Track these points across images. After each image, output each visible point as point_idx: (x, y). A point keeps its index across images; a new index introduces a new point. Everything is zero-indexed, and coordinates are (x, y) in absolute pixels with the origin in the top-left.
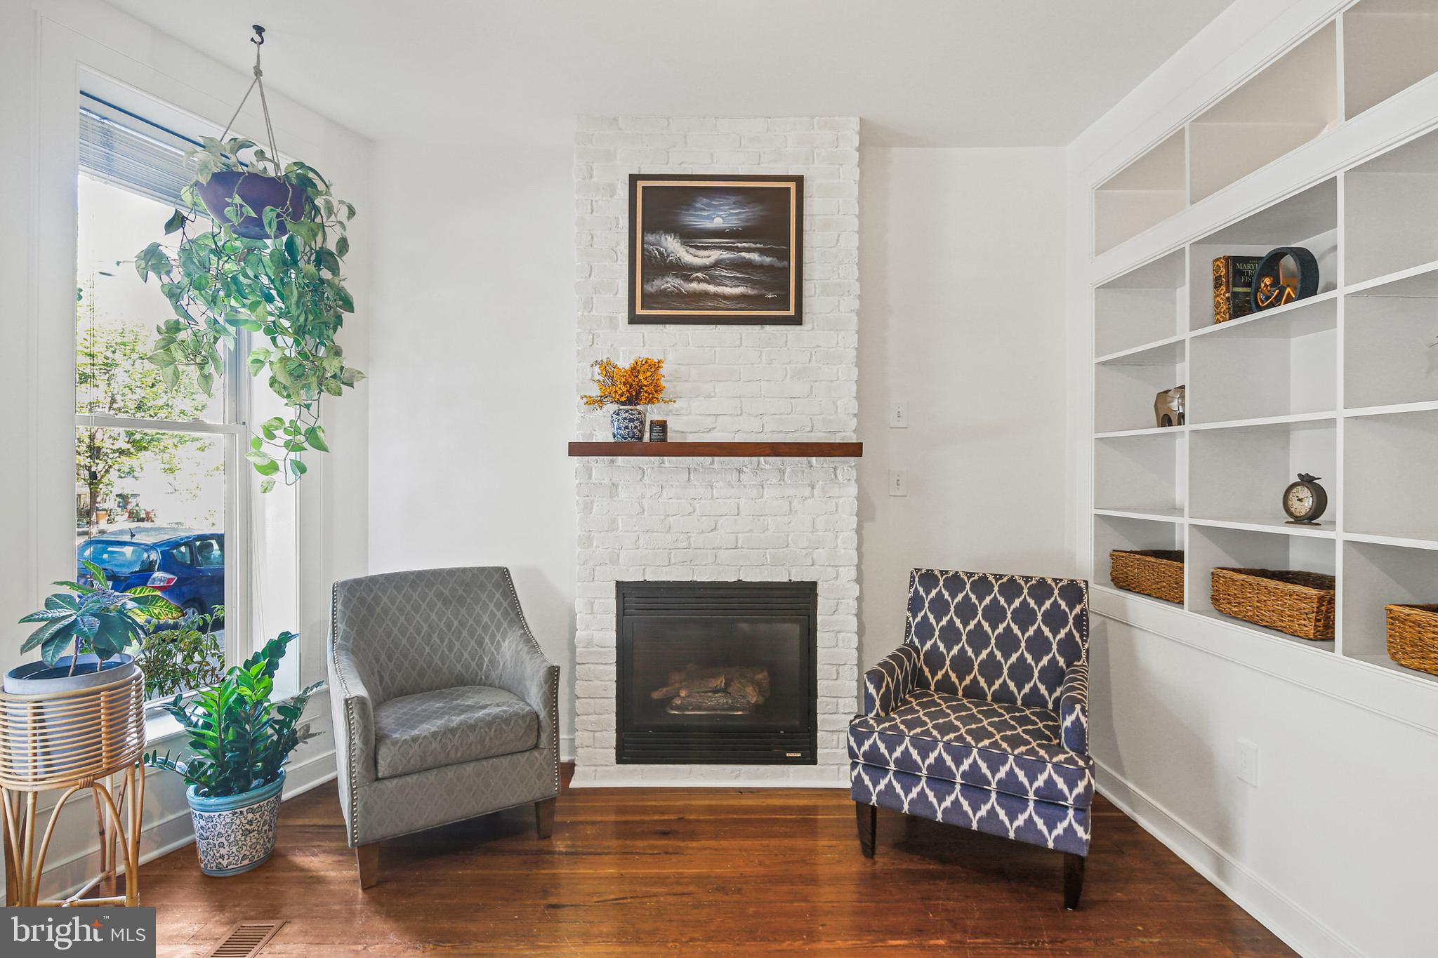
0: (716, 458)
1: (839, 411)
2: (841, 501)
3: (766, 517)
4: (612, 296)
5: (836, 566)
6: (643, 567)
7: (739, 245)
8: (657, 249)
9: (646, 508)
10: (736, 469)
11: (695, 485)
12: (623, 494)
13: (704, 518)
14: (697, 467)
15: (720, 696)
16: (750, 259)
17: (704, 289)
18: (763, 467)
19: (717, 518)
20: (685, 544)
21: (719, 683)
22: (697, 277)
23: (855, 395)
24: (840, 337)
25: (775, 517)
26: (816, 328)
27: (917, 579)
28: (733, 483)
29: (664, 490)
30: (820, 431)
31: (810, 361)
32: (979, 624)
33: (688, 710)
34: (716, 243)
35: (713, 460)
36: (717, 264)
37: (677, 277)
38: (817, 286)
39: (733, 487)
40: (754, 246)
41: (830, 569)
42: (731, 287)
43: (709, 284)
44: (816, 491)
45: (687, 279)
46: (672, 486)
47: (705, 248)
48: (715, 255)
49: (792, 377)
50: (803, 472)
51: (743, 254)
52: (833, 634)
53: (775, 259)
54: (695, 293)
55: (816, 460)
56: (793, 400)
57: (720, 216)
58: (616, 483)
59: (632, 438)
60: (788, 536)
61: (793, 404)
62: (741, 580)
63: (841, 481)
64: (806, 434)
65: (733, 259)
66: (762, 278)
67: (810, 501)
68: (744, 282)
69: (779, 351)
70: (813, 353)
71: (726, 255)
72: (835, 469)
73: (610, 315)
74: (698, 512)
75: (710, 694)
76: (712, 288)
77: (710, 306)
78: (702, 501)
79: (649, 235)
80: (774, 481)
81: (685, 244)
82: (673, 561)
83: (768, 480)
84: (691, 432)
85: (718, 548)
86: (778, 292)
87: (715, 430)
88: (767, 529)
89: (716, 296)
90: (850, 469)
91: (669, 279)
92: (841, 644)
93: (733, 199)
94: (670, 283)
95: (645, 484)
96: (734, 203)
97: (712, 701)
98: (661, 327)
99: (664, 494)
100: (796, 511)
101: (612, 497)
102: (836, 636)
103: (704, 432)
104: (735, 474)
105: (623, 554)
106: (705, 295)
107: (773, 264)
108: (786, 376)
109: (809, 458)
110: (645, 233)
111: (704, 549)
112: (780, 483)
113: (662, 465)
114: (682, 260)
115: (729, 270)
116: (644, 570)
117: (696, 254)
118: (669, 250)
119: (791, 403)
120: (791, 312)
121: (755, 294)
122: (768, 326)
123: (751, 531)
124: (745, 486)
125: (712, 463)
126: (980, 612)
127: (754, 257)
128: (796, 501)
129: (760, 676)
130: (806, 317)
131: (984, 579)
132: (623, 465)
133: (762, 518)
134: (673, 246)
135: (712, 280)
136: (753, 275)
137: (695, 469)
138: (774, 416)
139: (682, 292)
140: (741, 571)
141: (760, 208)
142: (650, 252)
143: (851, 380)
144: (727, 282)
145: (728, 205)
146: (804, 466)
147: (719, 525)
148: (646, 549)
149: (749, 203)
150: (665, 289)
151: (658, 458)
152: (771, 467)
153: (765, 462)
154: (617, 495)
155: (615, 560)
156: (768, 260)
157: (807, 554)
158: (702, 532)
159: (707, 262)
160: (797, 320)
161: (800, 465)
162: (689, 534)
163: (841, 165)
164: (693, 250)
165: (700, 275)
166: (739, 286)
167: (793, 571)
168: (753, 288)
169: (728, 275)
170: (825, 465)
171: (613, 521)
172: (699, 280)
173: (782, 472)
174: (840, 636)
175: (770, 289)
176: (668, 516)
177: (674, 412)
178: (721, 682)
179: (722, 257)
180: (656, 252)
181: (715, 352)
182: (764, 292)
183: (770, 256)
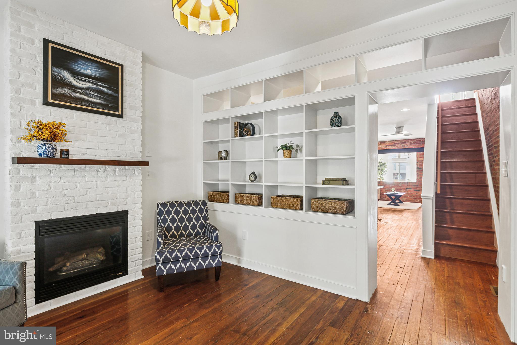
0: (87, 166)
1: (136, 150)
2: (136, 181)
3: (109, 188)
4: (32, 90)
5: (135, 204)
6: (50, 213)
7: (98, 83)
8: (59, 75)
9: (52, 187)
10: (96, 170)
11: (77, 177)
12: (38, 181)
13: (82, 190)
14: (78, 169)
15: (85, 262)
16: (103, 90)
17: (83, 97)
18: (107, 169)
19: (87, 189)
20: (73, 201)
21: (83, 256)
22: (79, 91)
23: (141, 145)
24: (136, 125)
25: (112, 188)
26: (128, 120)
27: (160, 205)
28: (94, 175)
29: (61, 179)
30: (129, 157)
31: (125, 132)
32: (181, 216)
33: (70, 271)
34: (88, 80)
35: (86, 166)
36: (88, 89)
37: (70, 90)
38: (128, 105)
39: (94, 177)
40: (104, 85)
41: (132, 205)
42: (95, 99)
43: (85, 96)
44: (127, 178)
45: (75, 91)
46: (66, 177)
47: (83, 81)
48: (87, 85)
49: (118, 137)
50: (123, 171)
51: (100, 87)
52: (134, 227)
53: (113, 92)
54: (81, 99)
55: (128, 167)
56: (119, 145)
57: (90, 70)
58: (35, 176)
59: (52, 156)
60: (117, 195)
61: (119, 146)
62: (98, 213)
63: (136, 174)
64: (124, 158)
65: (96, 88)
66: (108, 98)
67: (125, 182)
68: (100, 98)
69: (114, 126)
70: (126, 129)
71: (92, 86)
72: (134, 170)
73: (31, 99)
74: (79, 188)
75: (80, 262)
76: (86, 98)
77: (85, 104)
78: (80, 183)
79: (55, 68)
80: (112, 174)
81: (73, 76)
82: (66, 209)
83: (109, 174)
84: (75, 155)
85: (88, 202)
86: (114, 105)
87: (87, 154)
88: (109, 193)
89: (88, 101)
90: (139, 170)
91: (65, 90)
92: (136, 230)
93: (95, 65)
94: (66, 91)
95: (51, 177)
96: (96, 67)
97: (81, 264)
98: (60, 109)
99: (62, 180)
100: (120, 185)
101: (32, 183)
102: (135, 228)
103: (82, 155)
104: (95, 172)
105: (39, 209)
106: (83, 100)
107: (112, 94)
108: (116, 136)
109: (125, 166)
110: (53, 67)
111: (81, 202)
112: (114, 175)
113: (60, 168)
114: (72, 83)
115: (94, 92)
116: (51, 214)
117: (79, 82)
118: (65, 77)
119: (118, 146)
120: (119, 113)
121: (105, 104)
122: (109, 116)
123: (102, 194)
124: (100, 177)
125: (85, 168)
126: (181, 212)
127: (105, 90)
128: (120, 182)
129: (100, 250)
130: (124, 116)
131: (180, 203)
132: (39, 168)
133: (106, 189)
134: (67, 75)
135: (86, 94)
136: (104, 96)
137: (77, 170)
138: (112, 150)
139: (72, 96)
140: (98, 210)
141: (107, 72)
142: (55, 76)
143: (140, 140)
144: (93, 97)
145: (93, 66)
146: (123, 169)
147: (88, 192)
148: (52, 205)
149: (102, 69)
150: (64, 93)
151: (59, 165)
152: (110, 169)
153: (108, 168)
154: (35, 181)
155: (34, 211)
156: (110, 92)
157: (124, 200)
158: (81, 196)
159: (84, 86)
160: (121, 116)
161: (122, 169)
162: (74, 197)
163: (136, 65)
164: (77, 80)
165: (80, 91)
166: (98, 99)
167: (119, 207)
168: (104, 102)
169: (93, 94)
170: (131, 169)
171: (33, 194)
172: (80, 93)
173: (115, 171)
174: (136, 228)
175: (111, 103)
176: (64, 190)
177: (67, 146)
178: (84, 256)
179: (90, 86)
180: (59, 76)
181: (86, 123)
182: (109, 104)
183: (111, 91)
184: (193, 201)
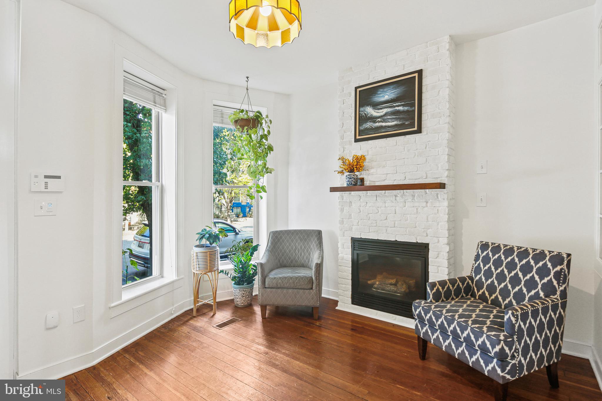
0: (387, 191)
1: (439, 168)
2: (440, 208)
3: (407, 215)
4: (350, 133)
5: (438, 237)
6: (360, 233)
7: (395, 105)
8: (364, 113)
9: (361, 211)
10: (395, 195)
11: (379, 202)
12: (354, 205)
13: (382, 215)
14: (380, 195)
15: (392, 287)
16: (399, 109)
17: (381, 125)
18: (406, 194)
19: (387, 215)
20: (375, 225)
21: (393, 281)
22: (378, 121)
23: (447, 161)
24: (440, 136)
25: (411, 215)
26: (429, 133)
27: (480, 246)
28: (393, 201)
29: (367, 204)
30: (430, 178)
31: (426, 148)
32: (503, 270)
33: (379, 290)
34: (386, 106)
35: (385, 192)
36: (386, 115)
37: (371, 122)
38: (429, 115)
39: (393, 202)
40: (400, 104)
41: (435, 238)
42: (391, 122)
43: (383, 123)
44: (428, 204)
45: (375, 122)
46: (370, 202)
47: (381, 109)
48: (385, 111)
49: (417, 156)
50: (422, 196)
51: (396, 108)
52: (436, 267)
53: (409, 107)
54: (377, 127)
55: (428, 191)
56: (418, 166)
57: (387, 95)
58: (351, 201)
59: (351, 185)
60: (416, 223)
61: (418, 167)
62: (397, 240)
63: (440, 200)
64: (424, 179)
65: (392, 111)
66: (404, 116)
67: (426, 208)
68: (396, 119)
69: (412, 145)
70: (427, 144)
71: (389, 110)
72: (437, 194)
73: (349, 140)
74: (380, 212)
75: (389, 285)
76: (384, 124)
77: (383, 131)
78: (382, 208)
79: (361, 108)
80: (410, 200)
81: (374, 109)
82: (370, 231)
83: (407, 199)
84: (377, 181)
85: (387, 227)
86: (410, 121)
87: (386, 180)
88: (407, 220)
89: (386, 127)
90: (444, 194)
91: (368, 124)
92: (440, 272)
93: (392, 87)
94: (369, 125)
95: (361, 202)
96: (393, 88)
97: (388, 288)
98: (366, 142)
99: (368, 205)
100: (420, 213)
101: (350, 206)
102: (438, 268)
103: (382, 181)
104: (394, 197)
105: (354, 227)
106: (382, 127)
108: (415, 155)
109: (425, 190)
110: (360, 108)
111: (382, 227)
112: (412, 201)
113: (367, 194)
114: (373, 115)
115: (391, 115)
116: (361, 234)
117: (378, 112)
118: (368, 113)
119: (417, 167)
120: (416, 129)
121: (401, 124)
122: (407, 136)
123: (400, 220)
124: (398, 202)
125: (385, 193)
126: (504, 264)
127: (401, 108)
128: (420, 208)
129: (411, 282)
130: (423, 130)
131: (511, 248)
132: (353, 195)
133: (405, 215)
134: (370, 111)
135: (384, 121)
136: (400, 116)
137: (379, 196)
138: (410, 173)
139: (373, 128)
140: (397, 237)
141: (403, 87)
142: (361, 115)
143: (445, 154)
144: (390, 121)
145: (391, 89)
146: (423, 193)
147: (388, 218)
148: (361, 226)
149: (398, 87)
150: (367, 127)
151: (365, 191)
152: (408, 194)
153: (406, 192)
154: (352, 205)
155: (351, 229)
156: (406, 108)
157: (424, 231)
158: (381, 220)
159: (382, 114)
160: (419, 131)
161: (421, 193)
162: (377, 221)
164: (377, 111)
165: (379, 120)
166: (394, 121)
167: (418, 238)
168: (400, 121)
169: (390, 118)
170: (432, 193)
171: (350, 215)
172: (379, 122)
173: (413, 196)
174: (440, 268)
175: (407, 121)
176: (369, 214)
177: (371, 174)
179: (388, 111)
180: (364, 114)
181: (386, 149)
182: (404, 122)
183: (407, 107)
184: (537, 249)
